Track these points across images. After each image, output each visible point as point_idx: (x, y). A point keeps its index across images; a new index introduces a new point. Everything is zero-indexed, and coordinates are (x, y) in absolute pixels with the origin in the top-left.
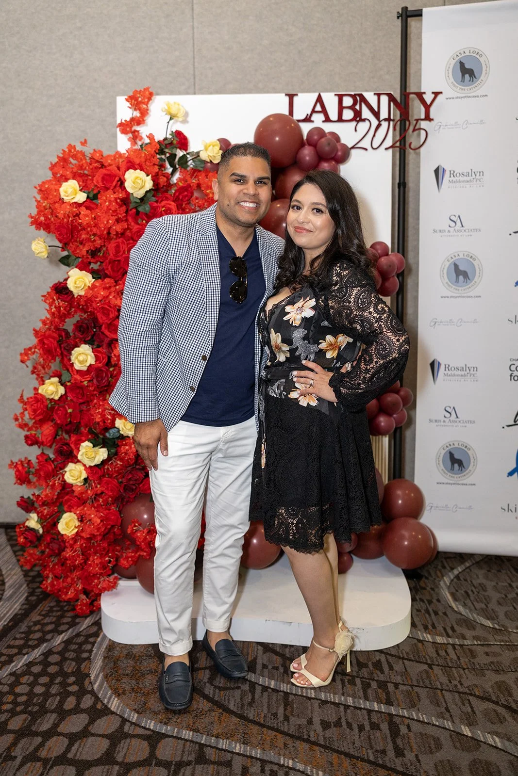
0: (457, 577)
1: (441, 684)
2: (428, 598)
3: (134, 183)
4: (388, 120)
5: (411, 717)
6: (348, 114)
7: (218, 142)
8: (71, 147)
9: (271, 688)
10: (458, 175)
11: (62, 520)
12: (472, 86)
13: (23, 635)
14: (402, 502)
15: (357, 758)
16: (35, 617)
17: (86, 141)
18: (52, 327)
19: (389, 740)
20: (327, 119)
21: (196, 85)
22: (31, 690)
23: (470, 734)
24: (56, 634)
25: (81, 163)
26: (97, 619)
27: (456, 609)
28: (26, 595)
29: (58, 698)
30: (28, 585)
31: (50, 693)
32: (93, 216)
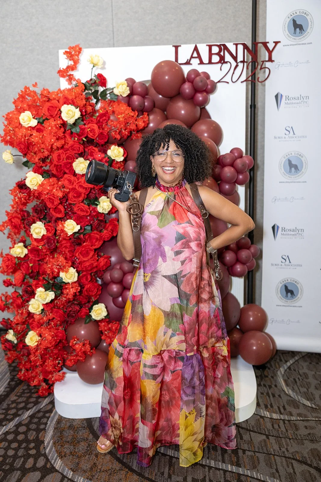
0: (289, 368)
1: (274, 450)
2: (270, 384)
3: (67, 114)
4: (243, 62)
5: (252, 476)
6: (216, 59)
7: (126, 82)
8: (26, 88)
9: (161, 453)
10: (291, 99)
11: (28, 336)
12: (302, 37)
13: (4, 411)
14: (253, 319)
16: (13, 397)
17: (36, 83)
18: (18, 210)
20: (201, 63)
21: (115, 38)
22: (6, 453)
24: (25, 411)
25: (34, 99)
26: (52, 399)
27: (287, 393)
28: (9, 380)
29: (22, 459)
30: (10, 373)
31: (18, 455)
32: (41, 137)
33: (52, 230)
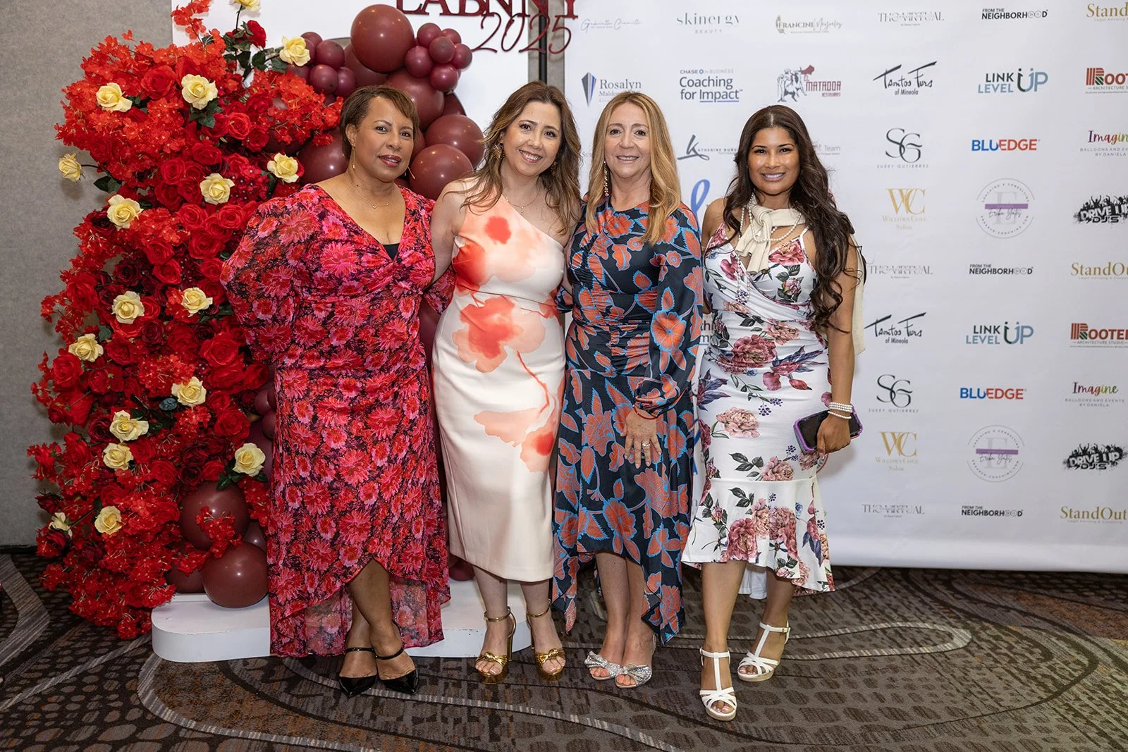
3: (193, 91)
4: (523, 15)
5: (516, 711)
6: (472, 6)
7: (303, 40)
8: (109, 39)
10: (611, 86)
11: (99, 516)
13: (48, 660)
15: (447, 744)
16: (62, 642)
17: (130, 32)
18: (87, 269)
19: (487, 728)
20: (446, 12)
22: (63, 708)
23: (577, 721)
24: (93, 657)
25: (124, 61)
26: (146, 641)
28: (48, 622)
29: (97, 713)
30: (49, 613)
31: (87, 709)
32: (141, 130)
33: (155, 310)
